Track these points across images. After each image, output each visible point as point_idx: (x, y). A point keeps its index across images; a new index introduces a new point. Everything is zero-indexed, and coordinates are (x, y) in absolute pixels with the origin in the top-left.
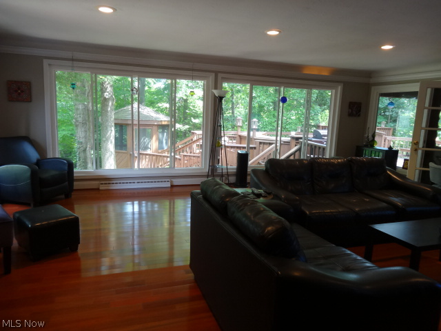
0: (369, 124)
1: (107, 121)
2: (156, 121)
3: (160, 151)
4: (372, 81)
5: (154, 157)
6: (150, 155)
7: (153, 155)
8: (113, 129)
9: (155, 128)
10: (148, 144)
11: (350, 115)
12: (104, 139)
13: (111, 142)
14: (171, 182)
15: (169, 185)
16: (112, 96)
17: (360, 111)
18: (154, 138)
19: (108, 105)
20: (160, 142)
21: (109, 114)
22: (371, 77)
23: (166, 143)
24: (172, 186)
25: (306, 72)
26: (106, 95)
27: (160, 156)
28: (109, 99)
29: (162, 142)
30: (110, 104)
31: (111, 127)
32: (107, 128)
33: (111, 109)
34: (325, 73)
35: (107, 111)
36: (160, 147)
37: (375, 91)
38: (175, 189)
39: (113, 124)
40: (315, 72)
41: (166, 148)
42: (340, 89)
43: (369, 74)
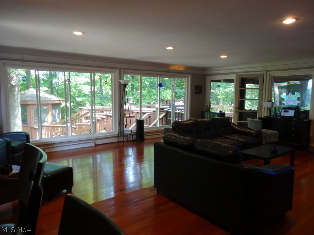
0: (207, 98)
1: (14, 102)
2: (51, 101)
3: (54, 123)
4: (206, 73)
5: (50, 128)
6: (46, 126)
7: (49, 127)
8: (20, 108)
9: (50, 106)
10: (45, 118)
11: (197, 93)
12: (13, 117)
13: (19, 119)
14: (95, 143)
15: (94, 145)
16: (17, 83)
17: (201, 91)
18: (50, 113)
19: (15, 91)
20: (54, 116)
21: (16, 97)
22: (205, 71)
23: (59, 117)
24: (96, 145)
25: (172, 68)
26: (13, 83)
27: (55, 127)
28: (15, 86)
29: (55, 116)
30: (17, 89)
31: (18, 107)
32: (14, 109)
33: (17, 93)
34: (182, 69)
35: (14, 95)
36: (54, 121)
37: (208, 79)
38: (98, 148)
39: (20, 105)
40: (176, 68)
41: (58, 121)
42: (190, 78)
43: (204, 69)
